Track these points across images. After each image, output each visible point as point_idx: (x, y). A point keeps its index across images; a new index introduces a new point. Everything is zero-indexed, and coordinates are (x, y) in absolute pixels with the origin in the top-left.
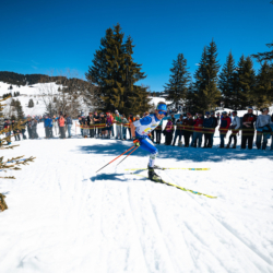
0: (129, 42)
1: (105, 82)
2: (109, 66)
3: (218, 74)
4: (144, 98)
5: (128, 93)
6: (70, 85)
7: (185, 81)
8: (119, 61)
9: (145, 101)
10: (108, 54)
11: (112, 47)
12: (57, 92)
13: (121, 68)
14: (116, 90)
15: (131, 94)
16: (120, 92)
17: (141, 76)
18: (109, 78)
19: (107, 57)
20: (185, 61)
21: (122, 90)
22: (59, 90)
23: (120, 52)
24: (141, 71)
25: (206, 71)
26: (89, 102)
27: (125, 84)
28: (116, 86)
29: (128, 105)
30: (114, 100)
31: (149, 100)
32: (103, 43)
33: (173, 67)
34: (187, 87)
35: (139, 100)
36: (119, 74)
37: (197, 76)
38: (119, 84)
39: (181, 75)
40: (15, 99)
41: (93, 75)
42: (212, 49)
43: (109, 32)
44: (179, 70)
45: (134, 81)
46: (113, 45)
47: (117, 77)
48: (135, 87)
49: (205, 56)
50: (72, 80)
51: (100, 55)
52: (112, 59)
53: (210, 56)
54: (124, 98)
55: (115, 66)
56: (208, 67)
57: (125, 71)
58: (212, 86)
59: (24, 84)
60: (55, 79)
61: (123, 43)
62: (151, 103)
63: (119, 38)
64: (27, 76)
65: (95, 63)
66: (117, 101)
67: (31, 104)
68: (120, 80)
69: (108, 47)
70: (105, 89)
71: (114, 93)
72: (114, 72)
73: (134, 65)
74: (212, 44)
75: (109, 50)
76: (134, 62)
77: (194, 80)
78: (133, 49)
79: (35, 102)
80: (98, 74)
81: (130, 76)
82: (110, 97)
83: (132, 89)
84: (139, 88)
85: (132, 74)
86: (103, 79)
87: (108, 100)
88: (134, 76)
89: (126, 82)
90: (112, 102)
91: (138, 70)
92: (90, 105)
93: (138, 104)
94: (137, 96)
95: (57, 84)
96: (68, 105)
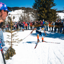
1: (39, 9)
2: (41, 2)
4: (55, 14)
6: (27, 10)
9: (55, 15)
12: (22, 13)
13: (46, 2)
15: (49, 13)
16: (45, 12)
17: (54, 5)
18: (41, 7)
21: (46, 11)
22: (23, 12)
26: (33, 16)
28: (44, 10)
29: (48, 17)
30: (43, 15)
35: (53, 15)
36: (45, 5)
38: (45, 9)
40: (9, 16)
41: (35, 6)
45: (51, 7)
47: (44, 6)
48: (51, 10)
50: (28, 8)
54: (46, 14)
55: (44, 2)
57: (47, 4)
59: (12, 11)
60: (23, 8)
62: (58, 16)
64: (13, 8)
65: (36, 1)
66: (44, 16)
68: (45, 7)
70: (39, 11)
71: (43, 13)
72: (43, 5)
73: (51, 1)
79: (15, 17)
80: (37, 5)
81: (49, 6)
82: (41, 14)
83: (50, 11)
84: (53, 10)
85: (50, 4)
86: (39, 7)
87: (40, 16)
88: (51, 5)
89: (48, 8)
90: (42, 16)
91: (53, 3)
92: (34, 17)
93: (52, 17)
94: (52, 13)
95: (22, 10)
96: (26, 18)
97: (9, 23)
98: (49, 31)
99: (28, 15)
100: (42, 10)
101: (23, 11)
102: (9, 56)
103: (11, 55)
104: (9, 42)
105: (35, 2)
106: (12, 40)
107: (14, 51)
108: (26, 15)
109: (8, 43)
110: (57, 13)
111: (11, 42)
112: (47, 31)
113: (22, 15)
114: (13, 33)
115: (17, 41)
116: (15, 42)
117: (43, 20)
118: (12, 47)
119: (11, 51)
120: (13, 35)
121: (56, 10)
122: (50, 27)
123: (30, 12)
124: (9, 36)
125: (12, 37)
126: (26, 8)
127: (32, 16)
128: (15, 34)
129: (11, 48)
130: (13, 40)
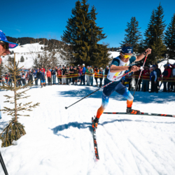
0: (93, 10)
1: (75, 43)
2: (78, 30)
3: (164, 32)
4: (105, 53)
5: (93, 50)
6: (50, 44)
7: (137, 39)
8: (85, 26)
9: (106, 55)
10: (77, 21)
11: (80, 15)
12: (42, 51)
13: (87, 31)
14: (83, 48)
15: (95, 51)
16: (87, 49)
17: (103, 37)
18: (78, 39)
19: (77, 23)
20: (137, 23)
21: (88, 48)
22: (42, 48)
23: (86, 19)
24: (102, 33)
25: (154, 30)
26: (64, 56)
27: (90, 43)
28: (84, 45)
29: (93, 59)
30: (83, 55)
31: (109, 55)
32: (74, 12)
33: (127, 28)
34: (139, 43)
35: (101, 55)
36: (86, 36)
37: (147, 34)
38: (86, 43)
39: (134, 34)
40: (12, 56)
41: (67, 37)
42: (160, 12)
43: (78, 4)
44: (132, 30)
45: (97, 41)
46: (81, 14)
47: (84, 38)
48: (98, 45)
49: (153, 18)
50: (52, 41)
51: (72, 22)
52: (80, 25)
53: (158, 18)
54: (90, 53)
55: (83, 30)
56: (155, 27)
57: (90, 34)
58: (159, 42)
60: (41, 41)
61: (89, 12)
62: (110, 57)
63: (85, 8)
64: (19, 39)
65: (68, 28)
66: (85, 56)
67: (22, 60)
68: (86, 40)
69: (78, 15)
70: (75, 48)
71: (82, 50)
72: (82, 35)
73: (97, 28)
74: (159, 8)
75: (78, 18)
76: (97, 26)
77: (144, 38)
78: (96, 16)
79: (25, 58)
80: (70, 36)
81: (94, 37)
82: (80, 54)
83: (96, 47)
84: (101, 45)
85: (96, 35)
86: (74, 40)
87: (78, 56)
88: (97, 37)
89: (91, 41)
90: (81, 57)
91: (100, 32)
92: (64, 59)
93: (100, 58)
94: (100, 52)
95: (40, 44)
96: (48, 60)
97: (11, 71)
98: (96, 86)
99: (54, 54)
100: (80, 46)
101: (43, 46)
102: (10, 140)
103: (15, 137)
104: (9, 110)
105: (66, 29)
106: (16, 105)
107: (22, 127)
108: (50, 55)
109: (8, 113)
110: (109, 52)
111: (15, 110)
112: (92, 85)
113: (41, 54)
114: (18, 92)
115: (27, 107)
116: (24, 109)
117: (84, 65)
118: (18, 120)
119: (14, 128)
120: (19, 96)
121: (108, 47)
122: (96, 79)
123: (57, 48)
124: (9, 97)
125: (16, 99)
126: (48, 39)
127: (61, 57)
128: (23, 92)
129: (14, 122)
130: (18, 105)
